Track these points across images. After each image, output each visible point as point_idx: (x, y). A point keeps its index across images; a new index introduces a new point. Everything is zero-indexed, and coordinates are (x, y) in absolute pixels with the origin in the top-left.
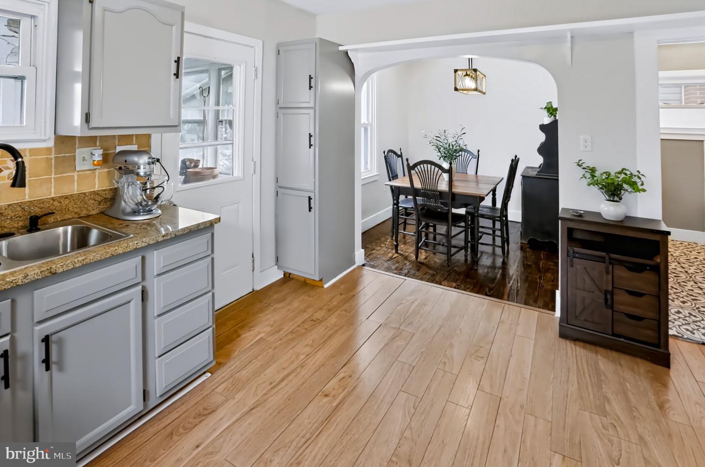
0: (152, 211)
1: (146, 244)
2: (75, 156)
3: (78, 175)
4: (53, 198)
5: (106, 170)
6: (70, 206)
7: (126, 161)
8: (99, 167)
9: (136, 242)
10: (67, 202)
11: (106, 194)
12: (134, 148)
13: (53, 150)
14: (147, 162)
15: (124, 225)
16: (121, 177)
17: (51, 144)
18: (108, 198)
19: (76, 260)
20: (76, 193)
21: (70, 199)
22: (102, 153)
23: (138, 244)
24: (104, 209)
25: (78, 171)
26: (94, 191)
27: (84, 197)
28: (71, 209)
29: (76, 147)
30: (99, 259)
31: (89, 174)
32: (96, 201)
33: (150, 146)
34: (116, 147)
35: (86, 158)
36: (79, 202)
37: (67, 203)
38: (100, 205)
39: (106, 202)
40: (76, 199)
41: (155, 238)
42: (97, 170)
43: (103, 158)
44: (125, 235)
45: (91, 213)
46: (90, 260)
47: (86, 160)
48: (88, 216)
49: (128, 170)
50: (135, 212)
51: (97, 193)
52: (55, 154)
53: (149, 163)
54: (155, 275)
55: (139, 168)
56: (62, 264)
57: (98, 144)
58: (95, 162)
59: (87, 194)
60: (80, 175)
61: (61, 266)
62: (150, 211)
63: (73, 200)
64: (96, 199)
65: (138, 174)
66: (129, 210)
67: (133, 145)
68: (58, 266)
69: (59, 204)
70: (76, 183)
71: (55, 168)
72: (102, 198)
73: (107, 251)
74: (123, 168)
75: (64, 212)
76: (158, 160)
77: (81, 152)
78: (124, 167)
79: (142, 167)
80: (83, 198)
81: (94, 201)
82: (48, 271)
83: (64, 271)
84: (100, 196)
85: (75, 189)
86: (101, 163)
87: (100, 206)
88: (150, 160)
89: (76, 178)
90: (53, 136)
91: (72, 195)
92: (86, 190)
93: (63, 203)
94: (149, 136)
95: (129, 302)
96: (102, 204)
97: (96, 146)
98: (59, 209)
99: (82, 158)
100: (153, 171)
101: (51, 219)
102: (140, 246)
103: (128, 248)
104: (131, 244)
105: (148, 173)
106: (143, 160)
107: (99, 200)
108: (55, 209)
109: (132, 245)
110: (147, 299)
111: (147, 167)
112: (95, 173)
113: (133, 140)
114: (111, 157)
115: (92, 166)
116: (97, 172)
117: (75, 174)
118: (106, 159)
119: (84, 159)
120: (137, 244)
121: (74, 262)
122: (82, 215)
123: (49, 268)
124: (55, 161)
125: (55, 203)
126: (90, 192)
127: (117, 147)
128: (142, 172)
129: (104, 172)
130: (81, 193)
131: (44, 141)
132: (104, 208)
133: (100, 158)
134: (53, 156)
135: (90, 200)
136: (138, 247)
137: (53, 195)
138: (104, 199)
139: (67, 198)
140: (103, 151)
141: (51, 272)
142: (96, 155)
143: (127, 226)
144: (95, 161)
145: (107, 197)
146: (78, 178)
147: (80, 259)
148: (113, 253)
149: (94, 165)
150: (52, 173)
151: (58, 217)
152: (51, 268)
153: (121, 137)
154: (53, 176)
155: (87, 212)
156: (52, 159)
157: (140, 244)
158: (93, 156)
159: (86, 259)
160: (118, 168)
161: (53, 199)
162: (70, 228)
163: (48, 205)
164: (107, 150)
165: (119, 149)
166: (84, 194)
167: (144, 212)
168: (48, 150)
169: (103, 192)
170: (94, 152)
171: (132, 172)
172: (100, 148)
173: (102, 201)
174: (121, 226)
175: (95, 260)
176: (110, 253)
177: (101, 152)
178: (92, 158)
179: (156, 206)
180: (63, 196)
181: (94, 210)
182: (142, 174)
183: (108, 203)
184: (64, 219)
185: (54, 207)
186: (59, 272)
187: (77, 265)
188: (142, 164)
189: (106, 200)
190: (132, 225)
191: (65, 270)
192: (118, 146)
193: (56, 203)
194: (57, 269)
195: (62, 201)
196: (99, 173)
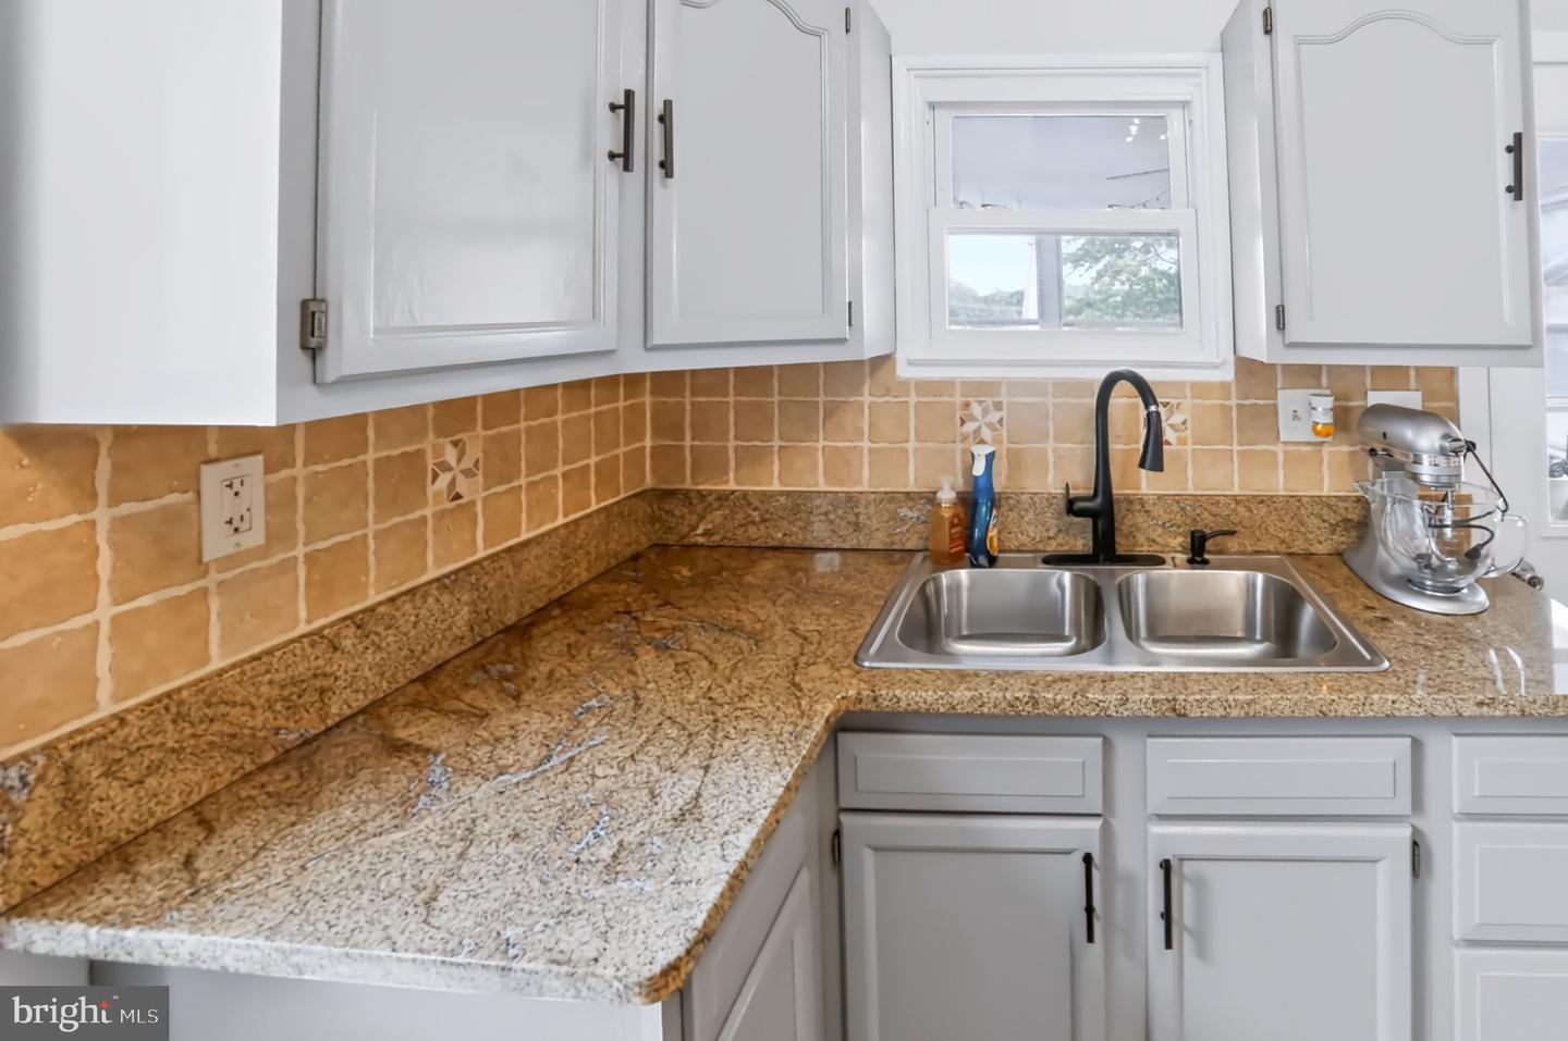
0: (1458, 590)
1: (1422, 712)
2: (1275, 406)
3: (1285, 453)
4: (1235, 496)
5: (1346, 448)
6: (1269, 523)
7: (1385, 435)
8: (1330, 439)
9: (1391, 697)
10: (1263, 510)
11: (1347, 509)
12: (1411, 399)
13: (1233, 388)
14: (1437, 445)
15: (1378, 614)
16: (1377, 476)
17: (1228, 374)
18: (1351, 521)
19: (1231, 697)
20: (1281, 493)
21: (1269, 506)
22: (1331, 406)
23: (1397, 706)
24: (1344, 547)
25: (1284, 443)
26: (1320, 497)
27: (1299, 508)
28: (1271, 530)
29: (1279, 386)
30: (1287, 712)
31: (1308, 452)
32: (1324, 521)
33: (1454, 397)
34: (1366, 394)
35: (1300, 414)
36: (1289, 517)
37: (1262, 514)
38: (1333, 532)
39: (1346, 530)
40: (1282, 509)
41: (1450, 702)
42: (1325, 445)
43: (1335, 417)
44: (1368, 657)
45: (1314, 550)
46: (1265, 708)
47: (1299, 419)
48: (1308, 556)
49: (1391, 460)
50: (1409, 583)
51: (1328, 504)
52: (1237, 398)
53: (1443, 452)
54: (1456, 811)
55: (1418, 461)
56: (1198, 697)
57: (1324, 380)
58: (1319, 427)
59: (1305, 500)
60: (1290, 452)
61: (1197, 701)
62: (1451, 592)
63: (1276, 509)
64: (1325, 518)
65: (1415, 477)
66: (1395, 570)
67: (1409, 390)
68: (1191, 698)
69: (1248, 514)
70: (1281, 471)
71: (1239, 430)
72: (1339, 519)
73: (1310, 697)
74: (1380, 453)
75: (1258, 533)
76: (1471, 447)
77: (1289, 399)
78: (1384, 450)
79: (1426, 459)
80: (1295, 510)
81: (1320, 521)
82: (1169, 706)
83: (1202, 717)
84: (1335, 512)
85: (1279, 483)
86: (1332, 430)
87: (1335, 537)
88: (1447, 444)
89: (1281, 458)
90: (1231, 358)
91: (1272, 497)
92: (1305, 490)
93: (1255, 511)
94: (1451, 373)
95: (1375, 862)
96: (1338, 529)
97: (1319, 386)
98: (1248, 525)
99: (1291, 414)
100: (1458, 476)
101: (1233, 544)
102: (1404, 713)
103: (1367, 708)
104: (1376, 696)
105: (1444, 480)
106: (1427, 439)
107: (1333, 522)
108: (1240, 523)
109: (1382, 701)
110: (1429, 870)
111: (1441, 460)
112: (1320, 451)
113: (1409, 379)
114: (1355, 417)
115: (1312, 434)
116: (1326, 450)
117: (1279, 449)
118: (1343, 420)
119: (1296, 417)
120: (1393, 702)
121: (1227, 701)
122: (1295, 550)
123: (1170, 698)
124: (1239, 413)
125: (1239, 508)
126: (1312, 497)
127: (1369, 393)
128: (1426, 472)
129: (1340, 452)
130: (1291, 497)
131: (1216, 367)
132: (1343, 543)
133: (1329, 419)
134: (1234, 402)
135: (1312, 517)
136: (1397, 713)
137: (1236, 491)
138: (1343, 520)
139: (1262, 502)
140: (1335, 400)
141: (1174, 710)
142: (1320, 409)
143: (1384, 619)
144: (1317, 424)
145: (1350, 517)
146: (1285, 460)
147: (1242, 697)
148: (1324, 708)
149: (1317, 433)
150: (1232, 440)
151: (1247, 543)
152: (1174, 699)
153: (1377, 371)
154: (1236, 447)
155: (1307, 546)
156: (1231, 409)
157: (1404, 706)
158: (1314, 412)
159: (1253, 701)
160: (1368, 448)
161: (1234, 498)
162: (1260, 578)
163: (1227, 513)
164: (1347, 400)
165: (1375, 398)
166: (1299, 499)
167: (1435, 589)
168: (1224, 386)
169: (1340, 504)
170: (1316, 401)
171: (1400, 466)
172: (1328, 392)
173: (1337, 525)
174: (1369, 615)
175: (1277, 713)
176: (1317, 706)
177: (1329, 402)
178: (1310, 415)
179: (1471, 579)
180: (1254, 496)
181: (1320, 542)
182: (1426, 478)
183: (1354, 534)
184: (1257, 549)
185: (1238, 519)
186: (1192, 715)
187: (1234, 713)
188: (1426, 453)
189: (1349, 524)
190: (1397, 622)
191: (1205, 715)
192: (1372, 390)
193: (1241, 509)
194: (1188, 706)
195: (1253, 507)
196: (1330, 452)
